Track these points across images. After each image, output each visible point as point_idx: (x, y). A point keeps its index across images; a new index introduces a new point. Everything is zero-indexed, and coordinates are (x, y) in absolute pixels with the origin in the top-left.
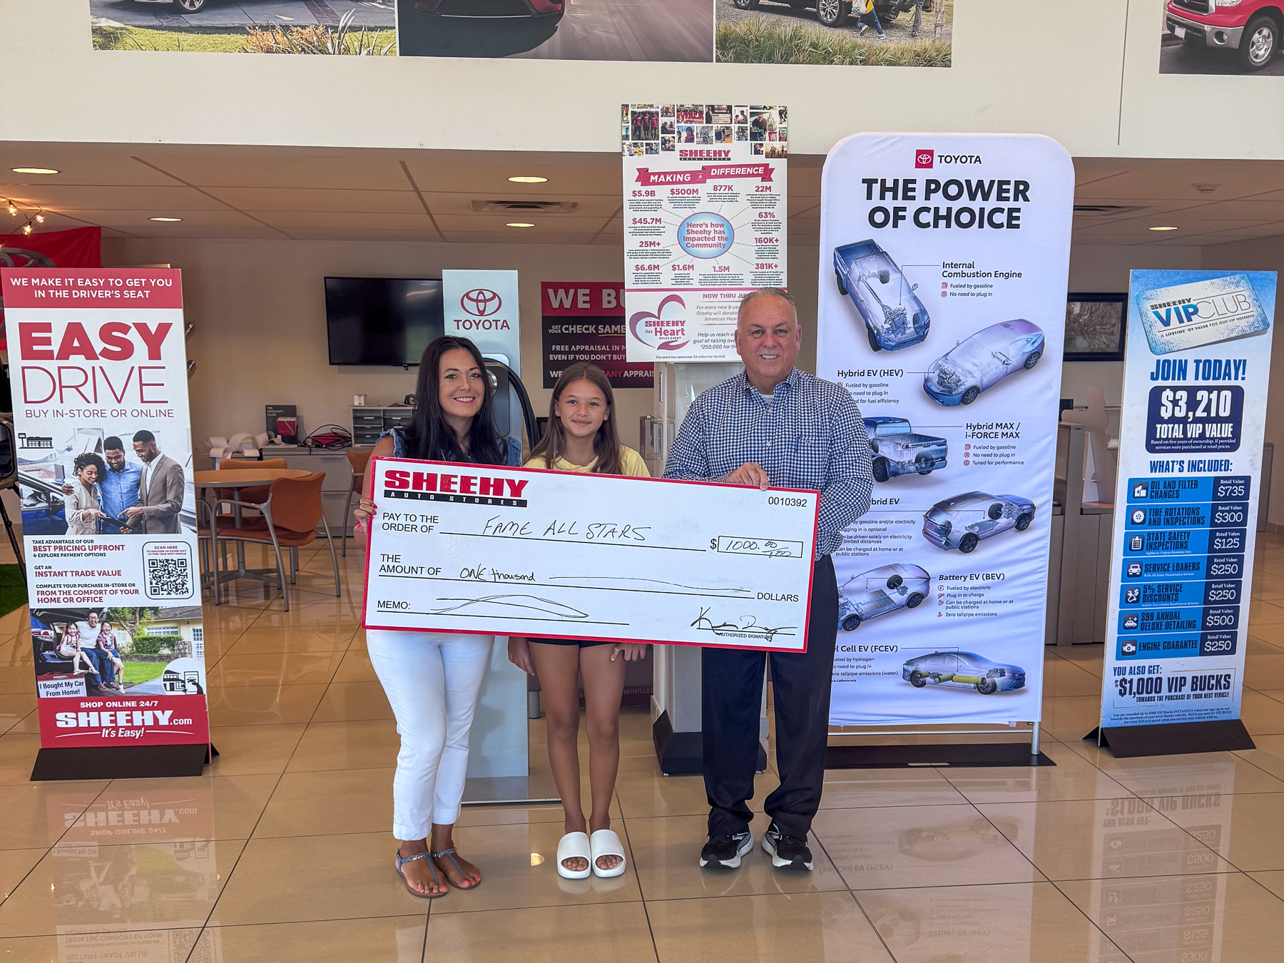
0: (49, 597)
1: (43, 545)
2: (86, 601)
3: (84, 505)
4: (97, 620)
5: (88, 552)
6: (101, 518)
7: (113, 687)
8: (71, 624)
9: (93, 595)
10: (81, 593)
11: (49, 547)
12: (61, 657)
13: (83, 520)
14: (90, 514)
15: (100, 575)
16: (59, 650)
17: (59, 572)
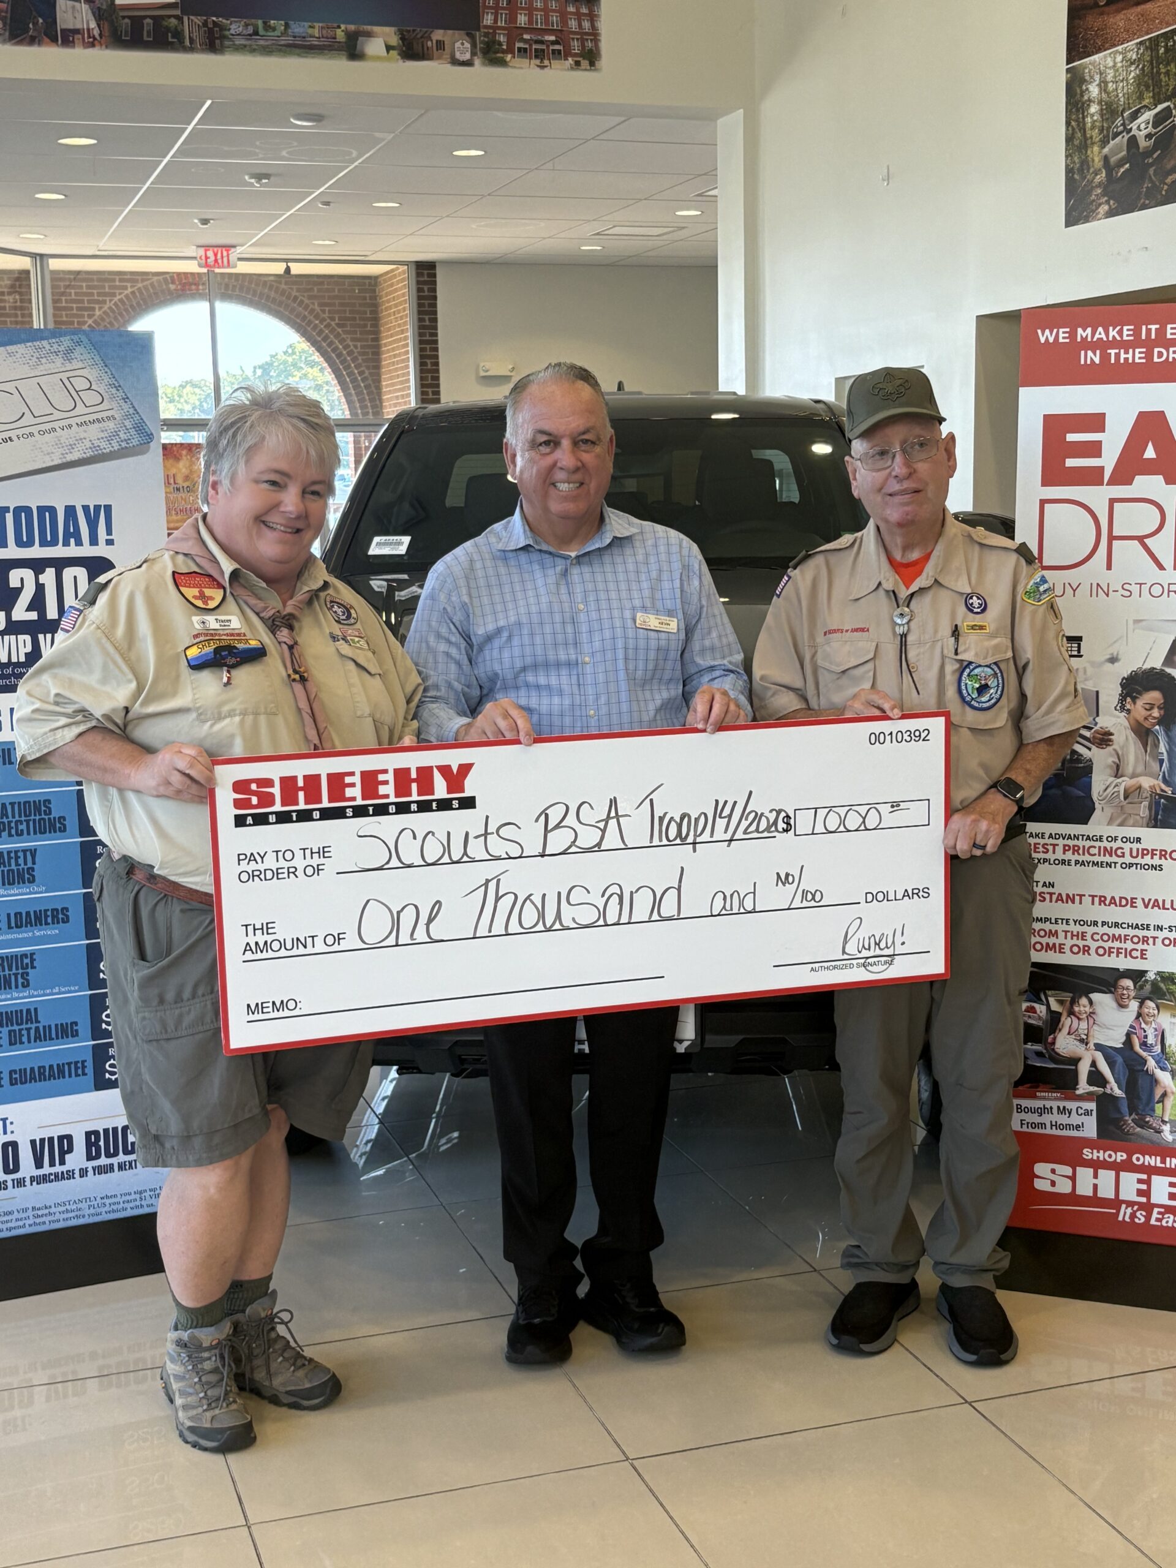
0: (1044, 941)
1: (1042, 841)
2: (1114, 955)
3: (1130, 769)
4: (1133, 994)
5: (1128, 859)
6: (1161, 796)
7: (1151, 1127)
8: (1080, 997)
9: (1129, 945)
10: (1106, 938)
11: (1054, 845)
12: (1055, 1057)
13: (1126, 798)
14: (1140, 787)
15: (1146, 906)
16: (1053, 1043)
17: (1068, 895)
